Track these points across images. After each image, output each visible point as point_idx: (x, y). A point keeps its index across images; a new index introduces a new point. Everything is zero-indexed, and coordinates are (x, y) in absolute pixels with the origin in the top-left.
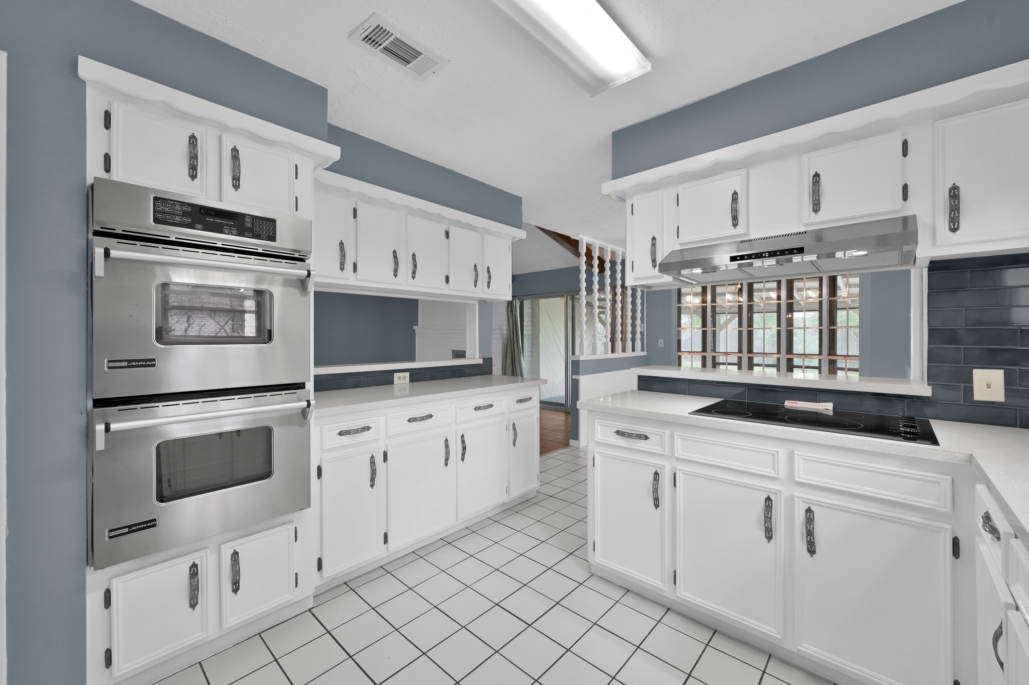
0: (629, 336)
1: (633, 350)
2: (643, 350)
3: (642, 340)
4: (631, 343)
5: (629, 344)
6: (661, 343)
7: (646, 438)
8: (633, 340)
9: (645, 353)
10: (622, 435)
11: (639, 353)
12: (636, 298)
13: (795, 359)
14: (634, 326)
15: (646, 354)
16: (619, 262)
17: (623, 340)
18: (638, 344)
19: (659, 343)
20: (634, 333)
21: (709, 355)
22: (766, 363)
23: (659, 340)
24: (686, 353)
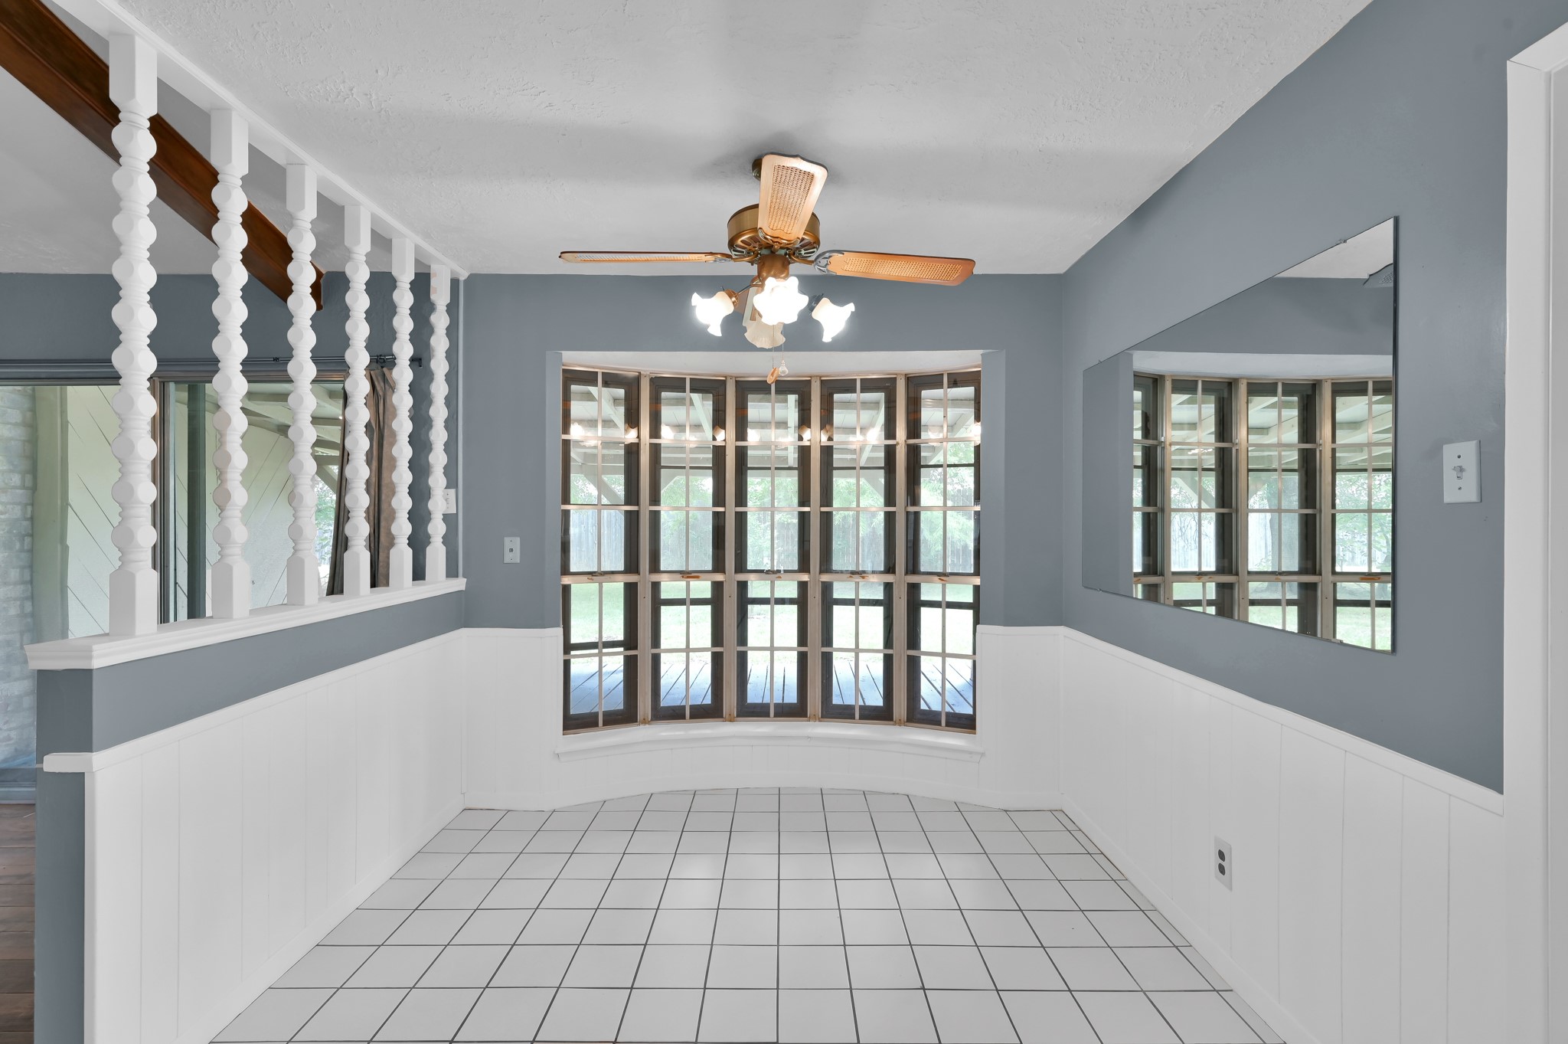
0: (402, 528)
1: (419, 574)
2: (452, 572)
3: (449, 540)
4: (408, 553)
5: (401, 557)
6: (513, 550)
8: (418, 543)
9: (459, 584)
11: (439, 583)
12: (430, 402)
13: (836, 585)
14: (419, 492)
15: (463, 588)
16: (405, 277)
17: (378, 544)
18: (436, 555)
19: (507, 550)
20: (419, 517)
21: (644, 579)
22: (778, 595)
23: (507, 540)
24: (585, 578)
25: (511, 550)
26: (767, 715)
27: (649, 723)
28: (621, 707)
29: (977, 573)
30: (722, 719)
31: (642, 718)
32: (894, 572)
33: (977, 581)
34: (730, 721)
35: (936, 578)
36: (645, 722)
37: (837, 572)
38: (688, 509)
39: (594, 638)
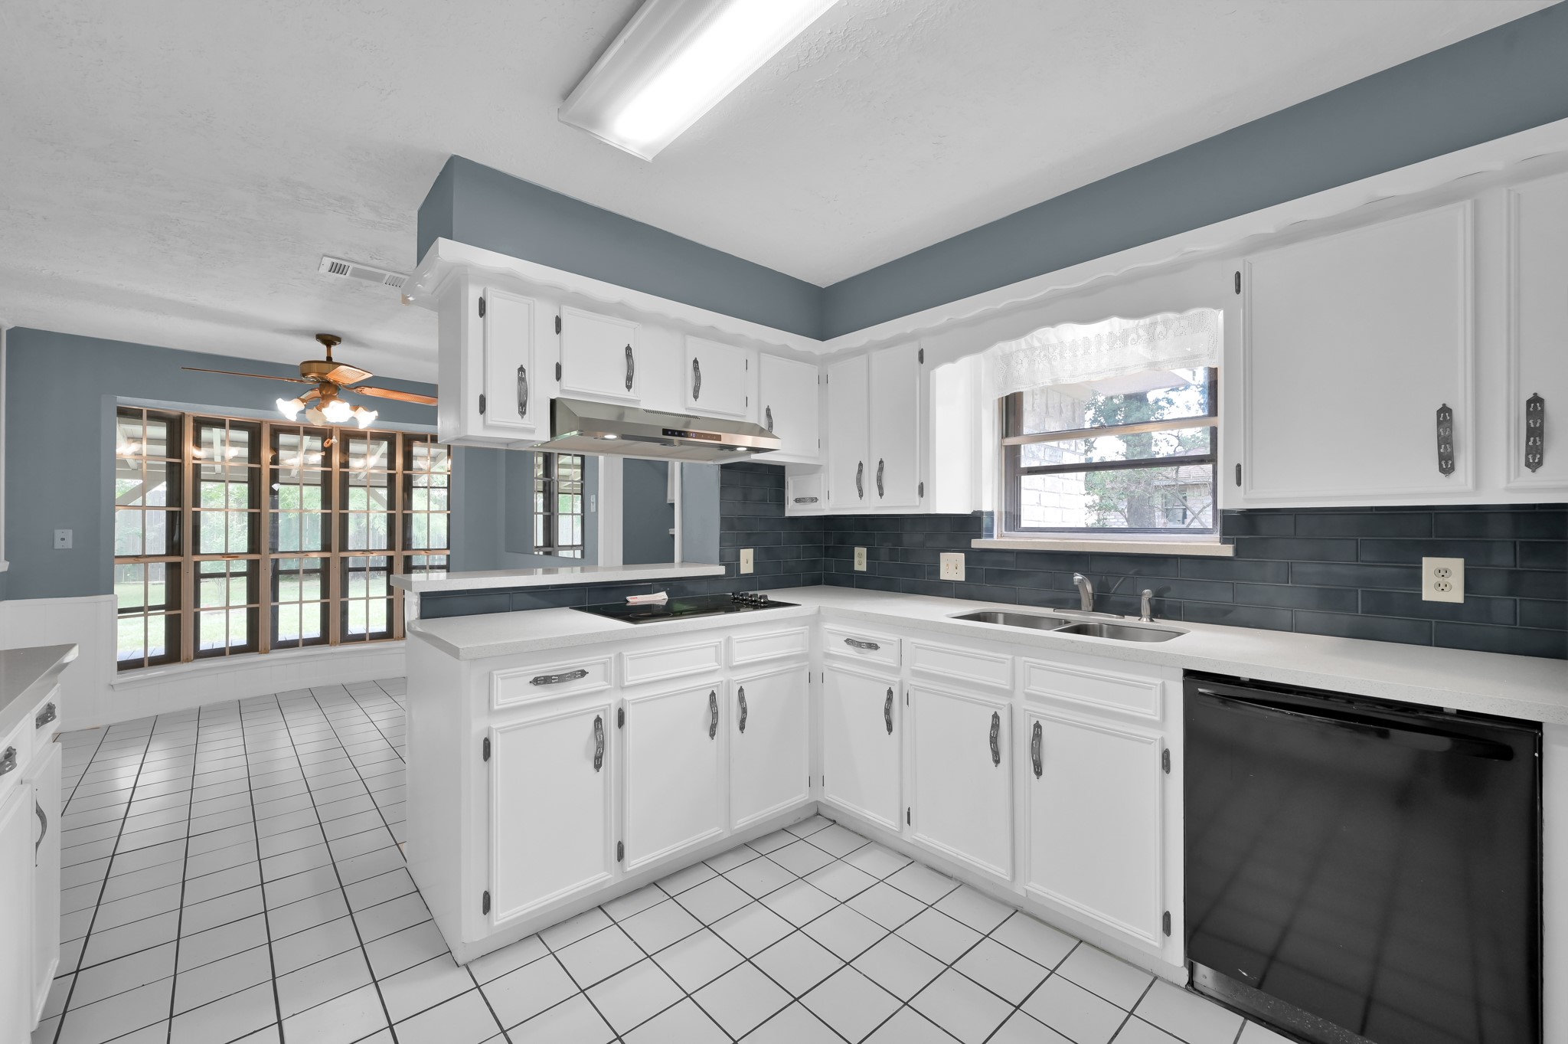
6: (65, 539)
7: (583, 673)
9: (4, 566)
10: (544, 683)
15: (6, 569)
19: (57, 539)
23: (61, 532)
24: (132, 560)
25: (63, 539)
26: (298, 646)
27: (191, 661)
28: (163, 653)
29: (448, 548)
30: (257, 653)
31: (185, 658)
32: (394, 550)
33: (448, 552)
34: (266, 653)
35: (423, 552)
36: (188, 660)
37: (350, 551)
38: (227, 510)
39: (141, 604)
